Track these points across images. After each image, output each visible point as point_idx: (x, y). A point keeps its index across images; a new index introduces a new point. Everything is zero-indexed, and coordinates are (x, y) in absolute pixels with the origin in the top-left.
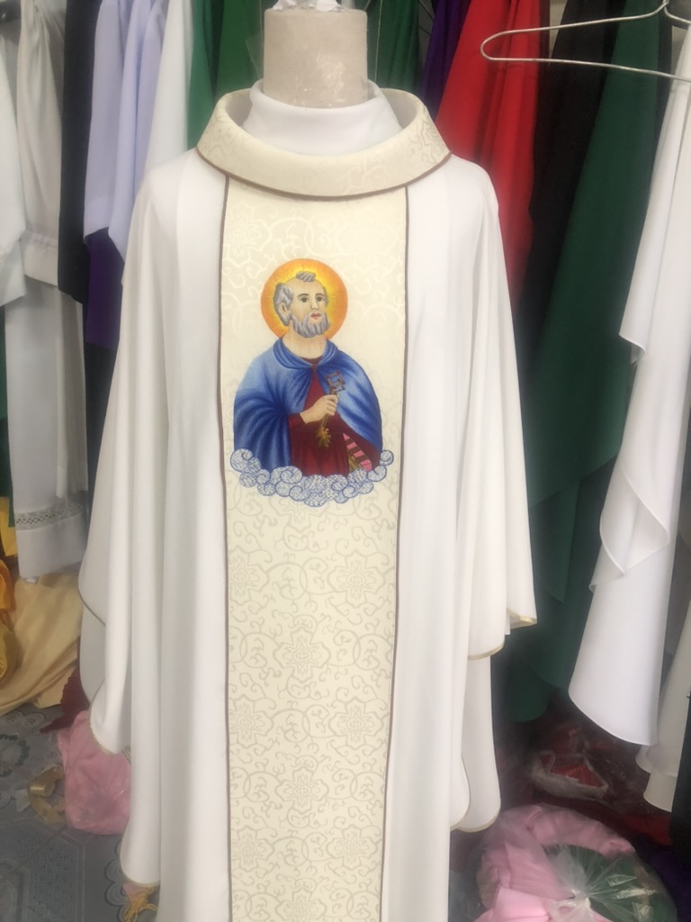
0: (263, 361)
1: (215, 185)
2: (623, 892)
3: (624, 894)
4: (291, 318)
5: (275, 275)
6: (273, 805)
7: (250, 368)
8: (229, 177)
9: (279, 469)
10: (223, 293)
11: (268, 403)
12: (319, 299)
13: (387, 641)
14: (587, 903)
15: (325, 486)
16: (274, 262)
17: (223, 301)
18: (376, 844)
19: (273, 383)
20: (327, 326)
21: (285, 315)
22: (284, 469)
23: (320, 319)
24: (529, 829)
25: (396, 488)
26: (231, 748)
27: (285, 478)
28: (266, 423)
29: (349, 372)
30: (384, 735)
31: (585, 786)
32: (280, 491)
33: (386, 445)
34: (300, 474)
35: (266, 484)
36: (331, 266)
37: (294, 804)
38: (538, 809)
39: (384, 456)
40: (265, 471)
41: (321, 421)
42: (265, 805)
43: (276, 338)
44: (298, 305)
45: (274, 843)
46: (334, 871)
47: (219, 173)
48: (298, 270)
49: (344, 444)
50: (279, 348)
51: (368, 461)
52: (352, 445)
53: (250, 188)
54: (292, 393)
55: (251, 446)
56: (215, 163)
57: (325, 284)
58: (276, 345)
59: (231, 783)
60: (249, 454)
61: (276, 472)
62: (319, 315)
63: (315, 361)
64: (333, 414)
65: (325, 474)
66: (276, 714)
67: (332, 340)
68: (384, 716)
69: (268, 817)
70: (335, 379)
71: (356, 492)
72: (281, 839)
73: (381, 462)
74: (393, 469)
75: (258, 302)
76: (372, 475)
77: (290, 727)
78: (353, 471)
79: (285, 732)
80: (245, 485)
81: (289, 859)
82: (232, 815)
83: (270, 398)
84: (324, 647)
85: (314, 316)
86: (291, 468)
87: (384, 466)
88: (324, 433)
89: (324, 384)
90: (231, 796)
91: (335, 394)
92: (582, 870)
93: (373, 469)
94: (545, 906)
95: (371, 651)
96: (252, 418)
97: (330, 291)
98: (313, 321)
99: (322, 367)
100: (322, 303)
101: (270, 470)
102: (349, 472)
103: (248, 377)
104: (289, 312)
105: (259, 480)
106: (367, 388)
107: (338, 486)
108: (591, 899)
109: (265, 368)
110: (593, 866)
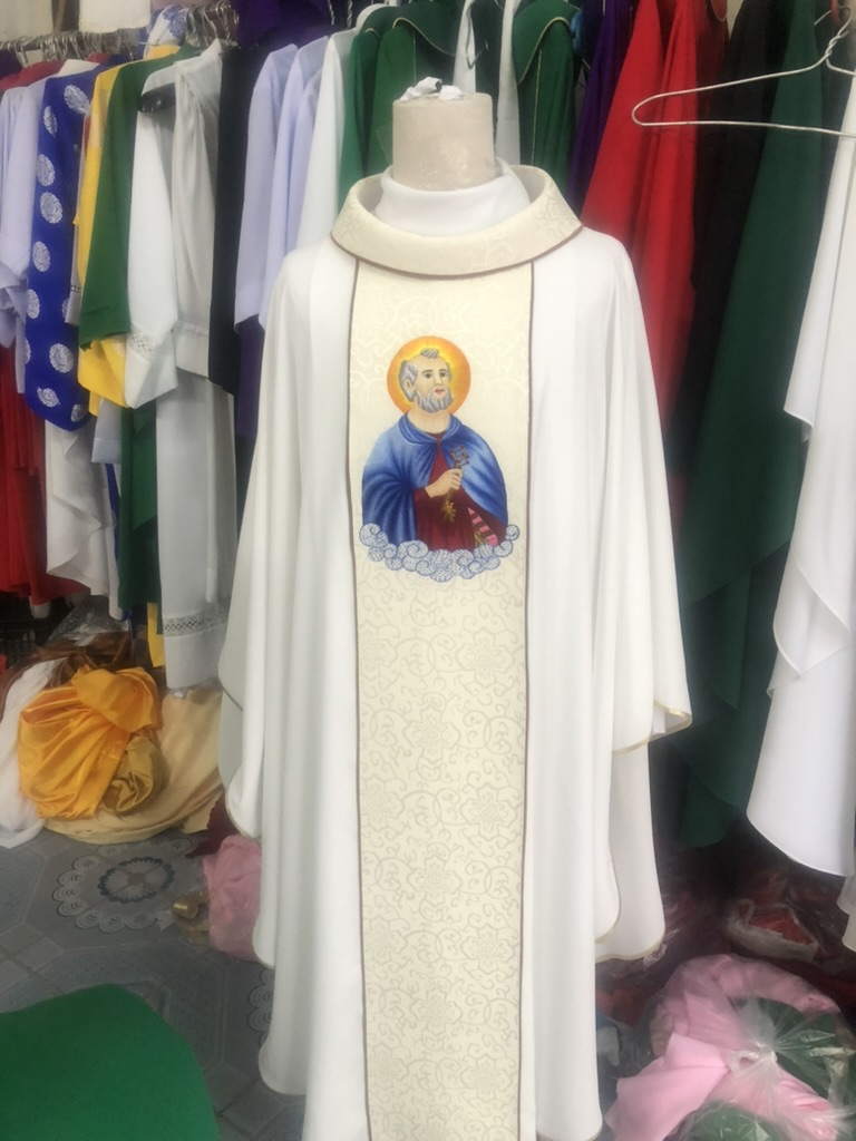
0: (389, 437)
1: (345, 268)
2: (816, 1049)
3: (818, 1051)
4: (415, 394)
5: (401, 353)
6: (405, 895)
7: (377, 444)
8: (359, 260)
9: (406, 543)
10: (351, 371)
11: (395, 478)
12: (442, 375)
13: (518, 723)
14: (773, 1057)
15: (451, 560)
16: (401, 341)
17: (351, 379)
18: (513, 948)
19: (399, 457)
20: (451, 400)
21: (410, 392)
22: (410, 543)
23: (443, 394)
24: (715, 979)
25: (522, 563)
26: (362, 831)
27: (411, 553)
28: (393, 497)
29: (473, 446)
30: (518, 826)
31: (790, 942)
32: (407, 566)
33: (511, 520)
34: (426, 549)
35: (393, 558)
36: (454, 342)
37: (426, 896)
38: (726, 959)
39: (510, 531)
40: (392, 546)
41: (446, 495)
42: (397, 894)
43: (402, 414)
44: (422, 381)
45: (408, 936)
46: (469, 973)
47: (349, 256)
48: (423, 347)
49: (470, 518)
50: (405, 423)
51: (494, 536)
52: (478, 520)
53: (379, 270)
54: (416, 469)
55: (378, 521)
56: (347, 247)
57: (448, 360)
58: (401, 420)
59: (363, 868)
60: (376, 528)
61: (404, 546)
62: (443, 390)
63: (438, 436)
64: (457, 488)
65: (451, 548)
66: (407, 796)
67: (455, 415)
68: (518, 806)
69: (400, 907)
70: (459, 453)
71: (482, 568)
72: (413, 933)
73: (507, 537)
74: (519, 544)
75: (384, 379)
76: (497, 549)
77: (420, 811)
78: (479, 545)
79: (416, 816)
80: (373, 559)
81: (422, 955)
82: (364, 903)
83: (396, 473)
84: (454, 727)
85: (437, 391)
86: (417, 542)
87: (510, 541)
88: (449, 508)
89: (448, 459)
90: (363, 883)
91: (459, 468)
92: (771, 1024)
93: (499, 544)
94: (723, 1057)
95: (502, 734)
96: (379, 493)
97: (452, 366)
98: (436, 394)
99: (446, 442)
100: (445, 378)
101: (398, 546)
102: (475, 547)
103: (375, 452)
104: (413, 388)
105: (387, 555)
106: (491, 461)
107: (464, 562)
108: (777, 1054)
109: (391, 443)
110: (784, 1020)
